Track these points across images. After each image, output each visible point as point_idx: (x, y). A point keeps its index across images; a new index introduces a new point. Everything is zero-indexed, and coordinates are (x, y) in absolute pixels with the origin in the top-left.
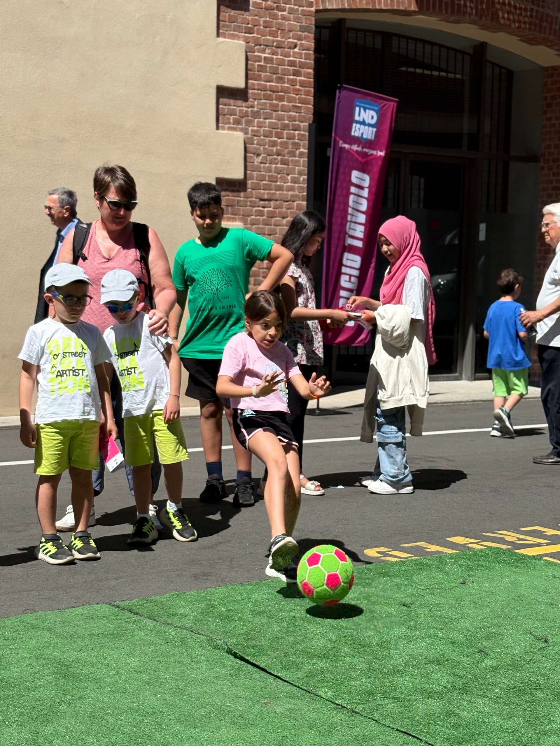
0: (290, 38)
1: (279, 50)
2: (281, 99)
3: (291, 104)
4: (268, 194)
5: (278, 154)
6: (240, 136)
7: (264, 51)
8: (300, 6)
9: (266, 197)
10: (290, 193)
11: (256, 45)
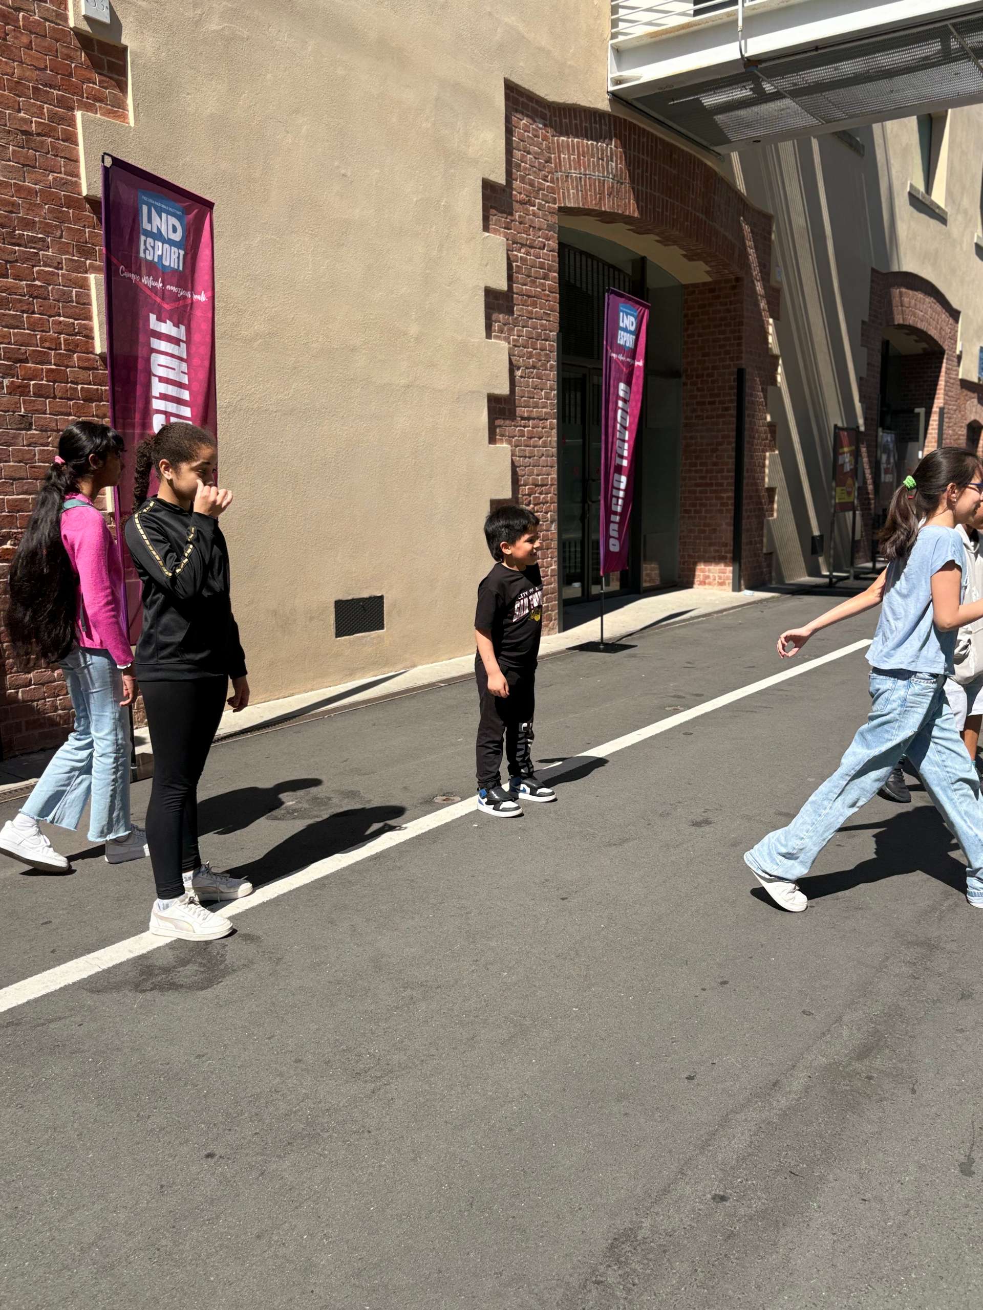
0: (539, 237)
1: (532, 251)
2: (534, 305)
3: (542, 311)
4: (527, 411)
5: (534, 367)
6: (504, 345)
7: (519, 251)
8: (547, 202)
9: (526, 415)
10: (544, 410)
11: (514, 243)
